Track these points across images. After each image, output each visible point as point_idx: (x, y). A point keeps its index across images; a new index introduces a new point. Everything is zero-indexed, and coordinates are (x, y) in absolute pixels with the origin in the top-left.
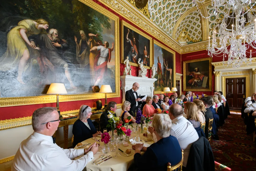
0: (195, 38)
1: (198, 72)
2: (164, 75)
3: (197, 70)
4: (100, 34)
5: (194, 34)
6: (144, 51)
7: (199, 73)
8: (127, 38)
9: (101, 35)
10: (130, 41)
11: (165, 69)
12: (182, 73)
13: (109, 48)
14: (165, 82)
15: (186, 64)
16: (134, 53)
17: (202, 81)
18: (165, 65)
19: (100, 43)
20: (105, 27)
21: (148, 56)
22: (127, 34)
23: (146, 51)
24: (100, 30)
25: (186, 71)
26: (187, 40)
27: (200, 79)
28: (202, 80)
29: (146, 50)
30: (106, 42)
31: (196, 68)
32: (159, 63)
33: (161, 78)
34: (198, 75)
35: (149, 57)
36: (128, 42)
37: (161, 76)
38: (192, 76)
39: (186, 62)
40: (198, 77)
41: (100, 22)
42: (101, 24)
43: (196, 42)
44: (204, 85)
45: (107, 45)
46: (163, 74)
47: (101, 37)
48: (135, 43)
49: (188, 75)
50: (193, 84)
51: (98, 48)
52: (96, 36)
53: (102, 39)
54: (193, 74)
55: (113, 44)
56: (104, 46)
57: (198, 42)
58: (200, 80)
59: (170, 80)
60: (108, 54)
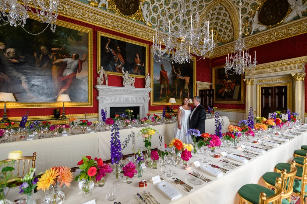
0: (226, 37)
2: (174, 84)
3: (227, 78)
4: (66, 47)
5: (225, 33)
6: (135, 59)
7: (230, 81)
8: (107, 48)
9: (69, 48)
10: (111, 50)
13: (79, 60)
14: (175, 92)
16: (119, 62)
17: (233, 91)
18: (176, 72)
19: (66, 56)
20: (74, 40)
21: (142, 64)
22: (107, 44)
23: (138, 59)
24: (67, 44)
25: (216, 79)
26: (217, 42)
28: (233, 89)
29: (138, 57)
30: (74, 54)
31: (227, 75)
34: (229, 84)
35: (143, 65)
37: (167, 85)
38: (222, 85)
39: (216, 68)
40: (229, 86)
42: (68, 38)
43: (227, 43)
45: (77, 57)
47: (68, 50)
48: (120, 51)
50: (223, 95)
51: (64, 60)
52: (61, 49)
53: (69, 52)
54: (223, 82)
55: (85, 56)
56: (72, 58)
59: (186, 90)
60: (78, 65)
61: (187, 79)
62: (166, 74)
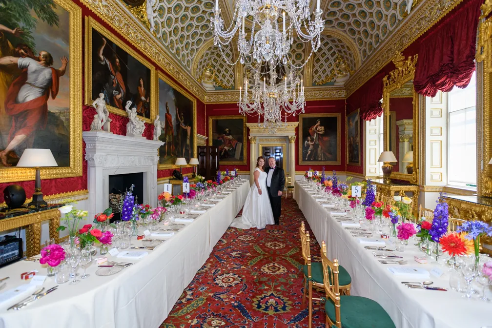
0: (225, 83)
1: (229, 135)
2: (178, 135)
3: (228, 132)
4: (25, 30)
5: (224, 76)
6: (139, 87)
7: (230, 137)
8: (102, 57)
9: (31, 34)
10: (108, 63)
11: (178, 126)
12: (207, 135)
13: (53, 69)
14: (179, 149)
15: (213, 120)
16: (118, 89)
17: (234, 150)
18: (179, 118)
19: (26, 52)
20: (43, 19)
21: (146, 97)
22: (101, 48)
23: (143, 89)
24: (27, 21)
25: (213, 132)
26: (215, 83)
27: (231, 146)
28: (234, 147)
29: (142, 86)
30: (43, 53)
31: (227, 129)
32: (167, 115)
33: (171, 140)
34: (230, 140)
35: (148, 101)
36: (102, 63)
37: (171, 137)
38: (221, 141)
39: (213, 118)
40: (230, 143)
41: (27, 5)
42: (29, 8)
43: (226, 89)
44: (237, 156)
45: (48, 61)
46: (175, 133)
47: (30, 39)
48: (120, 68)
49: (216, 138)
50: (222, 154)
51: (21, 61)
52: (13, 32)
53: (33, 44)
54: (223, 137)
55: (64, 62)
56: (38, 60)
57: (230, 89)
58: (233, 148)
59: (188, 145)
60: (50, 82)
61: (189, 129)
62: (171, 120)
